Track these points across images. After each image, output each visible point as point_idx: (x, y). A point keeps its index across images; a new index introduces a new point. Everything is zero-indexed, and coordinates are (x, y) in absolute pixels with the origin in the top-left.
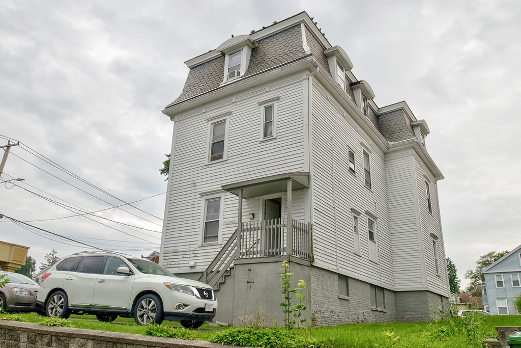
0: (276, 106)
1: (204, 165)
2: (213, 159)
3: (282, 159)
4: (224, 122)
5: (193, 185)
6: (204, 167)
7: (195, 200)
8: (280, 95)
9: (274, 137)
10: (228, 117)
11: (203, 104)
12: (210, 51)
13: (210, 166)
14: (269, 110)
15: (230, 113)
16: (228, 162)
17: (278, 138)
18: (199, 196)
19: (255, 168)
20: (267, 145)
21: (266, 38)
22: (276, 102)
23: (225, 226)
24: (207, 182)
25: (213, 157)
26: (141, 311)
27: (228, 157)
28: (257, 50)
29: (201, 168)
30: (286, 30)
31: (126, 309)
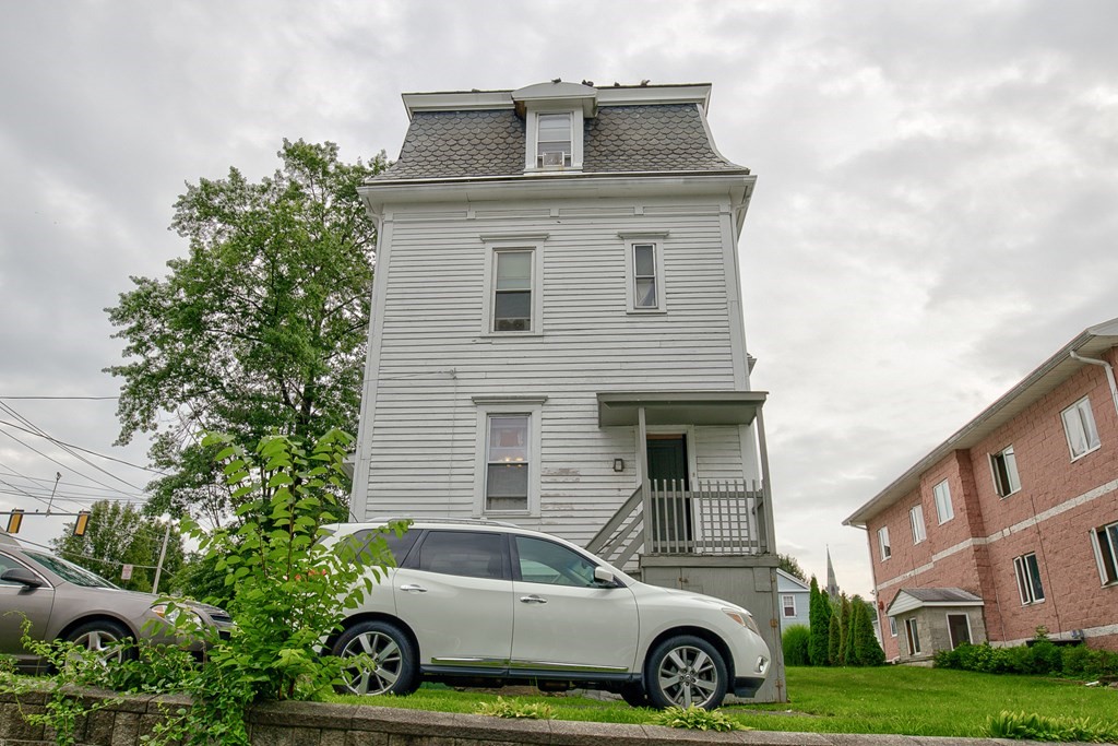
0: (660, 249)
1: (478, 334)
2: (502, 326)
3: (683, 358)
4: (527, 252)
5: (449, 376)
6: (479, 340)
7: (458, 410)
8: (671, 230)
9: (661, 310)
10: (539, 245)
11: (470, 202)
12: (475, 92)
13: (495, 341)
14: (644, 253)
15: (545, 238)
16: (546, 340)
17: (669, 313)
18: (470, 403)
19: (617, 366)
20: (643, 323)
21: (618, 107)
22: (662, 241)
23: (549, 479)
24: (489, 375)
25: (501, 321)
26: (668, 676)
27: (544, 330)
28: (597, 125)
29: (470, 341)
30: (663, 105)
31: (624, 672)
